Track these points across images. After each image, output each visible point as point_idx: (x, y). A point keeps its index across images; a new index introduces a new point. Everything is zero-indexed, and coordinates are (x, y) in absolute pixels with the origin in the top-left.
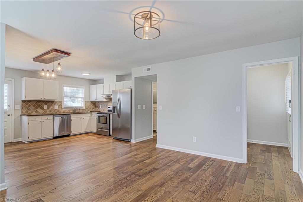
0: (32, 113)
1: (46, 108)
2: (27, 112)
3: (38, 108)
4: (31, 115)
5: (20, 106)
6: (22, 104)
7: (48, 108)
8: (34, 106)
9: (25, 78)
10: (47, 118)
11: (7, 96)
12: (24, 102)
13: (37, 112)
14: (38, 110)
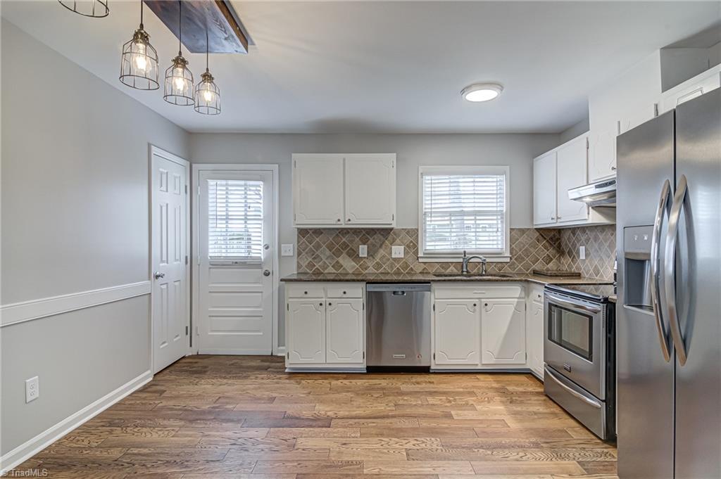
0: (326, 273)
1: (366, 256)
2: (311, 265)
3: (342, 253)
5: (294, 247)
6: (298, 242)
7: (371, 254)
8: (330, 247)
9: (293, 155)
10: (345, 293)
11: (262, 217)
12: (303, 232)
13: (338, 266)
14: (341, 260)
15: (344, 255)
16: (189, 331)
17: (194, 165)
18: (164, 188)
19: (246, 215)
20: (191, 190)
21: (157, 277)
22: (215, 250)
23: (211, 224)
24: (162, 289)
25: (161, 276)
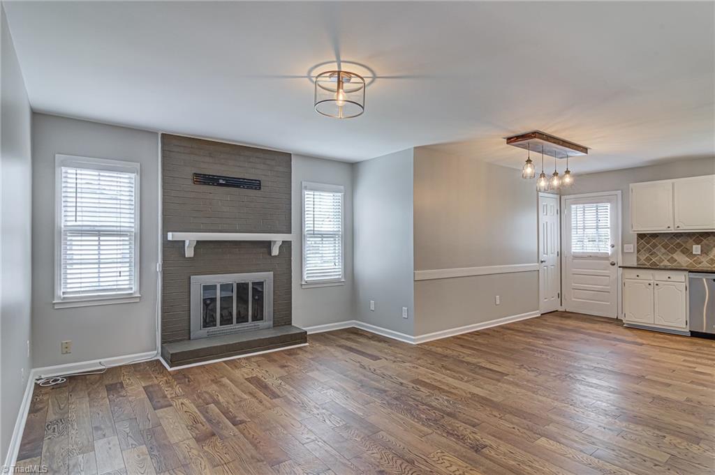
0: (662, 264)
1: (699, 253)
2: (648, 259)
3: (676, 251)
4: (658, 267)
5: (634, 246)
6: (638, 243)
7: (705, 252)
8: (665, 247)
9: (631, 185)
10: (669, 278)
11: (609, 226)
12: (641, 236)
13: (672, 260)
14: (675, 256)
15: (678, 252)
16: (560, 295)
17: (562, 197)
18: (545, 213)
19: (597, 226)
20: (560, 212)
21: (542, 262)
22: (576, 248)
23: (574, 232)
24: (544, 270)
25: (544, 261)
